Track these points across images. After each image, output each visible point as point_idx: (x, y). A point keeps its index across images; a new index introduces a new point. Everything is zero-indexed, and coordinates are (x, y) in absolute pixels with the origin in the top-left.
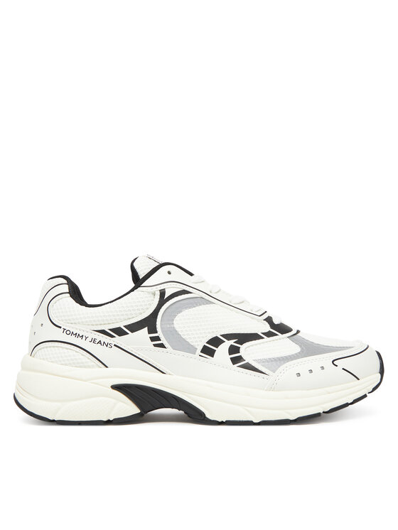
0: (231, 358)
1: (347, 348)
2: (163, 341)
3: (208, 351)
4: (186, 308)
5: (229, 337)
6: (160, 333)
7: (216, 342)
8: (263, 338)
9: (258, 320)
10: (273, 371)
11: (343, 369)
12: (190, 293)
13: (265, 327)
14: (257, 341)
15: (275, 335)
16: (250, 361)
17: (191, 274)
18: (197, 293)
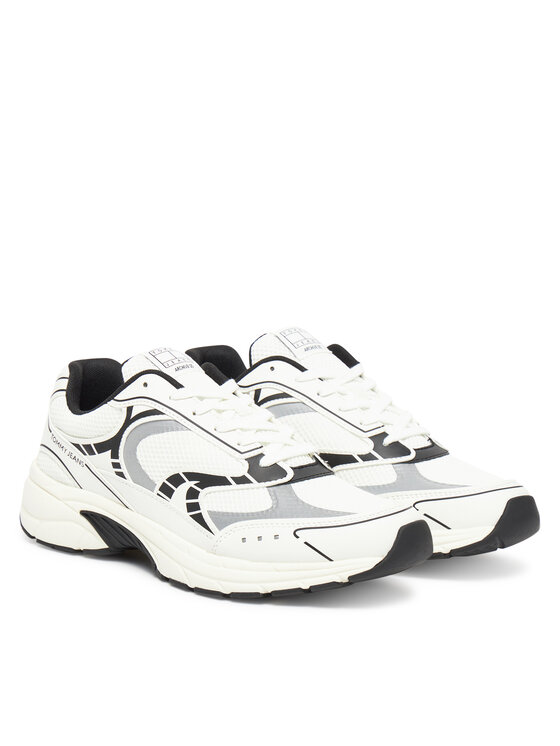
0: (187, 504)
1: (344, 514)
2: (124, 469)
3: (167, 491)
4: (154, 433)
5: (191, 476)
6: (121, 460)
7: (176, 480)
8: (231, 484)
9: (237, 459)
10: (220, 529)
11: (306, 543)
12: (162, 414)
13: (242, 470)
14: (222, 487)
15: (249, 482)
16: (204, 511)
17: (178, 386)
18: (170, 415)
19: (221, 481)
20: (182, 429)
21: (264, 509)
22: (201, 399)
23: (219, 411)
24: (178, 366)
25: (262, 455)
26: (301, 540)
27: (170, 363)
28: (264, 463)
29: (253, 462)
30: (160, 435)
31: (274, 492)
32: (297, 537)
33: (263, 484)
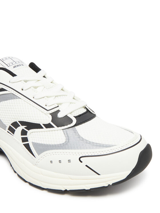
0: (22, 138)
3: (12, 130)
7: (15, 125)
8: (43, 128)
9: (45, 114)
10: (39, 154)
11: (86, 166)
12: (6, 90)
13: (48, 120)
14: (39, 130)
15: (53, 127)
16: (30, 142)
17: (13, 75)
18: (10, 91)
19: (37, 126)
20: (17, 98)
21: (61, 143)
22: (26, 81)
23: (36, 88)
24: (15, 65)
25: (58, 111)
26: (84, 164)
27: (11, 64)
28: (60, 115)
29: (54, 115)
30: (6, 101)
31: (66, 132)
32: (81, 162)
33: (60, 128)
